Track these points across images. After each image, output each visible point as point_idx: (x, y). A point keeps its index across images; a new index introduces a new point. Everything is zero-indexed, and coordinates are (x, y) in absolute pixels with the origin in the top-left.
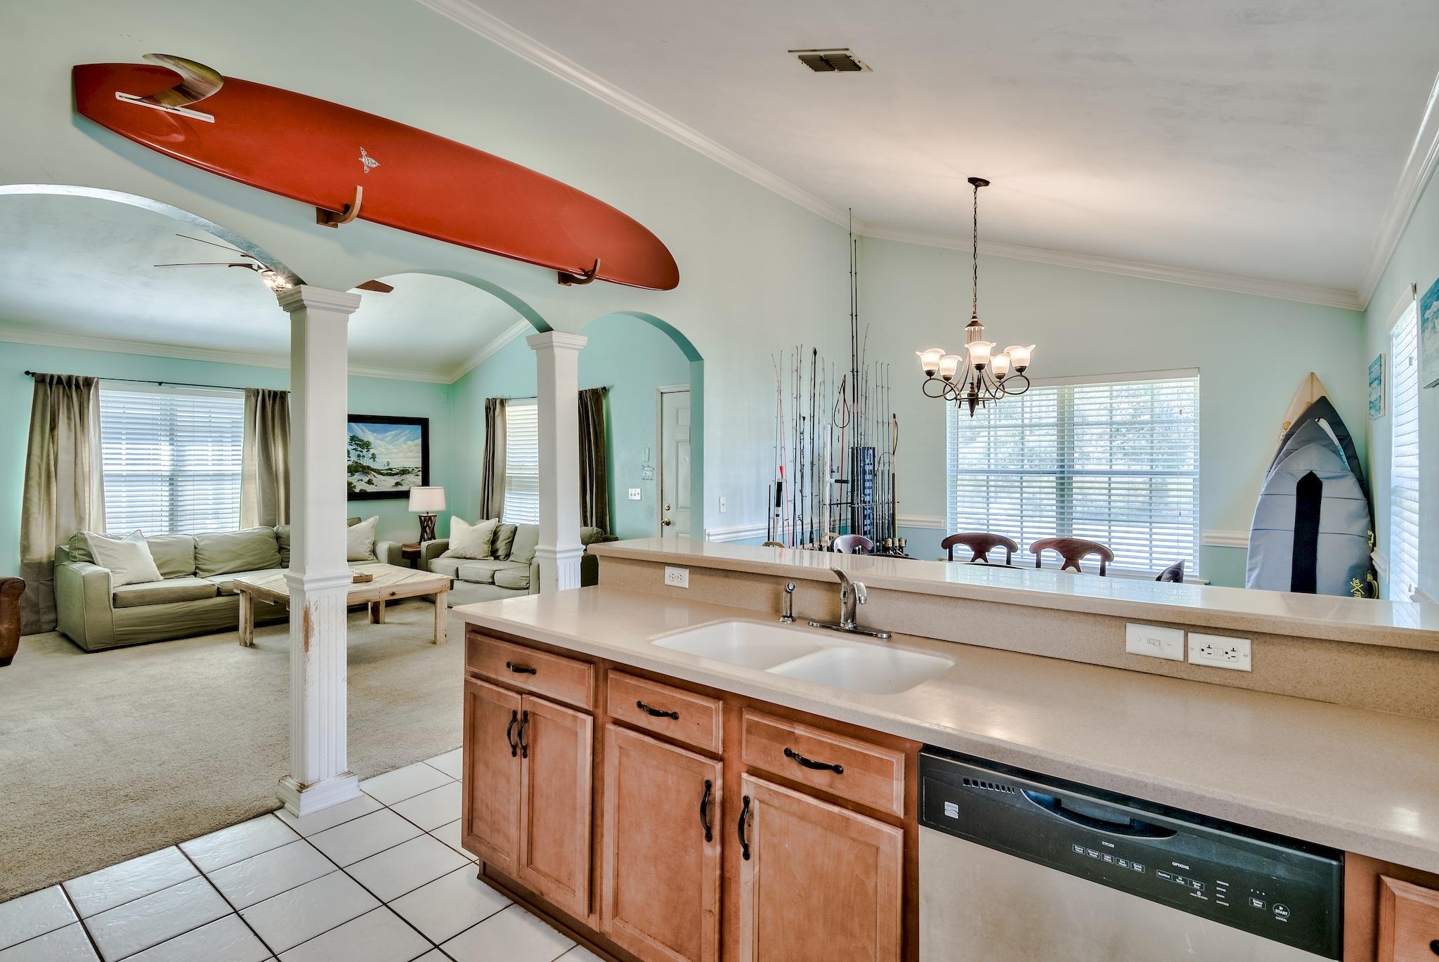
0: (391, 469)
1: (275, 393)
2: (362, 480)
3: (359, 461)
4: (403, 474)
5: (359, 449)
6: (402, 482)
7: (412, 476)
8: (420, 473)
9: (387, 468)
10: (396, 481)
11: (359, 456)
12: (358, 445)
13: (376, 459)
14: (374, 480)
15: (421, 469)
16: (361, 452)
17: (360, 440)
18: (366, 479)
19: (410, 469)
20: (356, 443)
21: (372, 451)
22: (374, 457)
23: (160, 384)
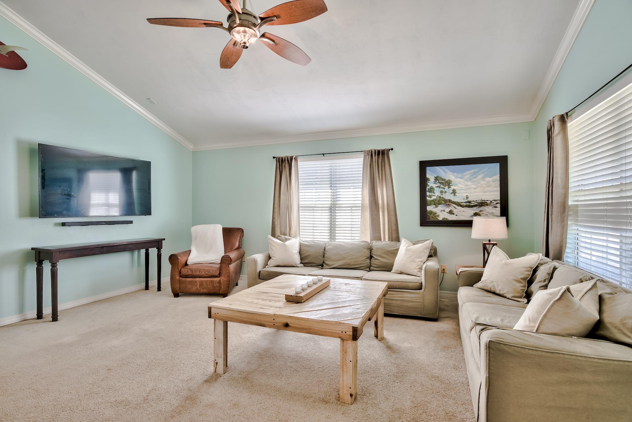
0: (470, 202)
1: (379, 151)
2: (444, 211)
3: (441, 196)
4: (482, 206)
5: (442, 186)
6: (480, 213)
7: (490, 207)
8: (499, 205)
9: (466, 201)
10: (474, 212)
11: (441, 192)
12: (441, 183)
13: (456, 194)
14: (455, 211)
15: (499, 202)
16: (443, 188)
17: (444, 180)
18: (448, 210)
19: (488, 202)
20: (439, 182)
21: (453, 188)
22: (454, 192)
23: (323, 154)
